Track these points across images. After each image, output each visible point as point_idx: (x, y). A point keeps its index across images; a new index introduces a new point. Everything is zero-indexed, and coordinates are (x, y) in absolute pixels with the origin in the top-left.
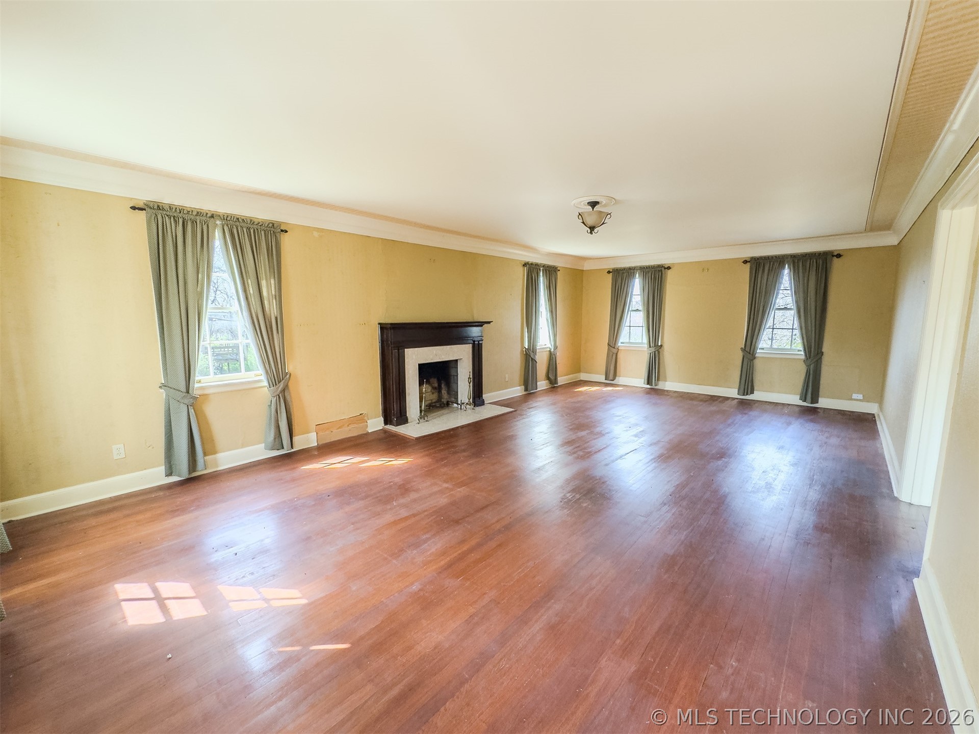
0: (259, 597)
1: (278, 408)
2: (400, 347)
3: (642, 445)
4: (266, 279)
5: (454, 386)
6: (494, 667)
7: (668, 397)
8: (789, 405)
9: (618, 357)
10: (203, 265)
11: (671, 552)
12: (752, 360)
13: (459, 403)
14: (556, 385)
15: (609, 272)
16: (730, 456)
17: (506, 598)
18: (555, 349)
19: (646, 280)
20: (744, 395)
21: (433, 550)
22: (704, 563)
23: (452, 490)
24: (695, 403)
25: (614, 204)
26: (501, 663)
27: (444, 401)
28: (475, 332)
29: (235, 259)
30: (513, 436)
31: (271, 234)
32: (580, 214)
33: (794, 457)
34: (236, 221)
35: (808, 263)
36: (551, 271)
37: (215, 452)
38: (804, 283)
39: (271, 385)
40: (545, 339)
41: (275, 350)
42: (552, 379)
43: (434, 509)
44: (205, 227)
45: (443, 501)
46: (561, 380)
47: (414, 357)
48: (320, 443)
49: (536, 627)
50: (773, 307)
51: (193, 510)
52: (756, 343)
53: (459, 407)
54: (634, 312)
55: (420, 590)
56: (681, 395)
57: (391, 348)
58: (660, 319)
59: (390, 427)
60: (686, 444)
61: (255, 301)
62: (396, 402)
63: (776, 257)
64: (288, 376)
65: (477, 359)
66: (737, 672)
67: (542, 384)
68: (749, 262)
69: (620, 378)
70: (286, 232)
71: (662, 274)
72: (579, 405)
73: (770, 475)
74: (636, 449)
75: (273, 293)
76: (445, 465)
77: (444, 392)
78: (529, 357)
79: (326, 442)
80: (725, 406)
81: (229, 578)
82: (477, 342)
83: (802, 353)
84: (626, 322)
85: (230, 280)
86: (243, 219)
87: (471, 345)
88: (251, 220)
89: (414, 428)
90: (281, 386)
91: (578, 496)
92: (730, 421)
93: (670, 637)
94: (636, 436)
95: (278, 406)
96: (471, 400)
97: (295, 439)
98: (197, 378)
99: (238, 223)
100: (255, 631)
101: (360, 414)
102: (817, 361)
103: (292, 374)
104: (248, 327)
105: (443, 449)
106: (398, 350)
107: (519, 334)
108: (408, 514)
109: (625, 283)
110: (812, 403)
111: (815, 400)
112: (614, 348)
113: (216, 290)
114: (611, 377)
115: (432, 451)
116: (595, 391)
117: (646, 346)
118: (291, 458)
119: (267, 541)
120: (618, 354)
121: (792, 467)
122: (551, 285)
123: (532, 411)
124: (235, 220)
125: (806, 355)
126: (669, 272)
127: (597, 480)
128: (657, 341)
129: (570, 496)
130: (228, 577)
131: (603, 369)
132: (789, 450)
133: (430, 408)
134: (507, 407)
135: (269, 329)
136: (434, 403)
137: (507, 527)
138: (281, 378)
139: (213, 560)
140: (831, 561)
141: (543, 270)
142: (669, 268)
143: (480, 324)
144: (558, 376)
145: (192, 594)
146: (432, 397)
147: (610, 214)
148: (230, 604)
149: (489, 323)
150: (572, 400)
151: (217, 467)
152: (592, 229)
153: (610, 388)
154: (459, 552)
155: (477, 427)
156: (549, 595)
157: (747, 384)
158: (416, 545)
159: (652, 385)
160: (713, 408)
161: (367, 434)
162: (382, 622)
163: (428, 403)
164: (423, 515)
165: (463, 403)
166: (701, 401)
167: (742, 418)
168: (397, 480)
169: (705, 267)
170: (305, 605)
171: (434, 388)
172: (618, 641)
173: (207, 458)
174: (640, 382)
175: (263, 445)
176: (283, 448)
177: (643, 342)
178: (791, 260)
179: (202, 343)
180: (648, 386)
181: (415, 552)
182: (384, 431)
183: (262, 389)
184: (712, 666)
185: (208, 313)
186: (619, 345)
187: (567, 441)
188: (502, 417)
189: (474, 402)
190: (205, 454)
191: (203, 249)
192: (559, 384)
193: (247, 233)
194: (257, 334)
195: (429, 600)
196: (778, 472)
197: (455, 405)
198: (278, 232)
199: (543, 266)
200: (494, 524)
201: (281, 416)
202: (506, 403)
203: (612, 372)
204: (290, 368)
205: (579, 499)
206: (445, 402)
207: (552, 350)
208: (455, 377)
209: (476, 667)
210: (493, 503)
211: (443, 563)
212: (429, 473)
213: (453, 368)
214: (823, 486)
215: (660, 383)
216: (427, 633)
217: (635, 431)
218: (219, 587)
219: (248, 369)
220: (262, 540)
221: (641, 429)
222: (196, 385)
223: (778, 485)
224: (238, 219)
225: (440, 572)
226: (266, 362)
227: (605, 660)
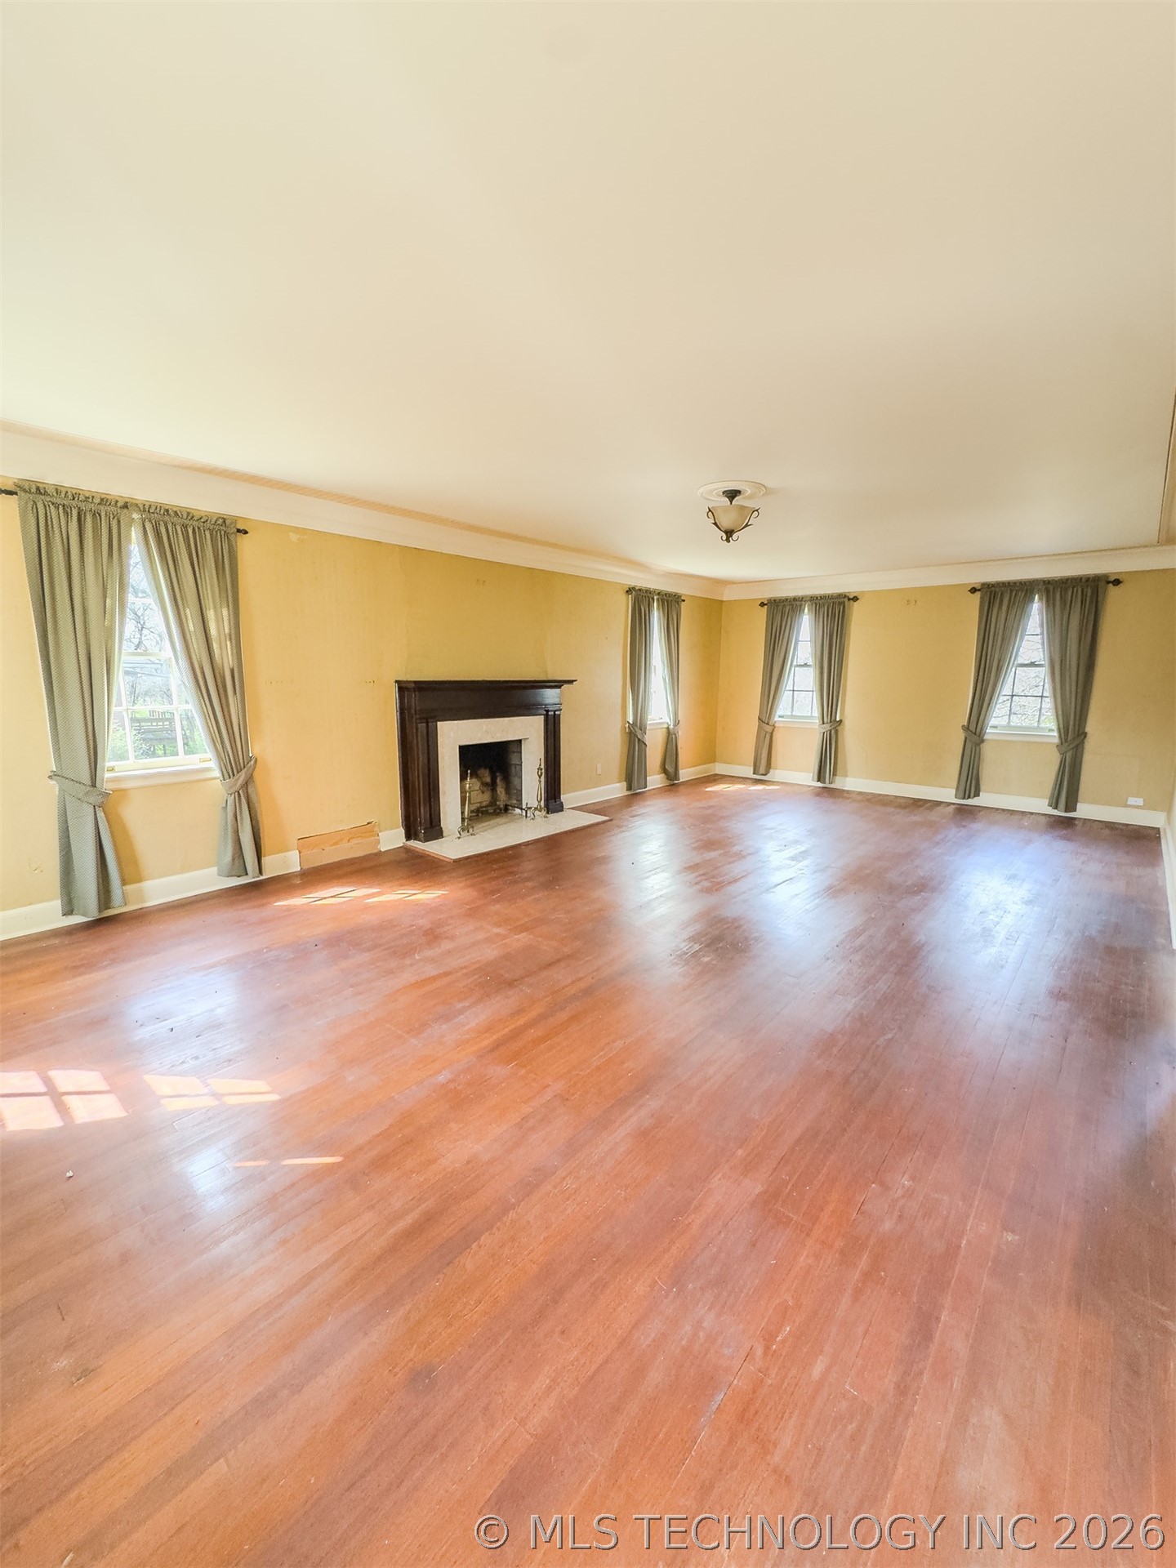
0: (206, 1091)
1: (238, 812)
2: (431, 717)
3: (802, 872)
4: (215, 611)
5: (515, 781)
6: (555, 1187)
7: (848, 801)
8: (1032, 813)
9: (774, 738)
10: (114, 584)
11: (830, 1028)
12: (979, 744)
13: (524, 807)
14: (676, 782)
15: (762, 604)
16: (934, 890)
17: (579, 1093)
18: (674, 726)
19: (819, 618)
20: (964, 798)
21: (473, 1024)
22: (878, 1043)
23: (505, 937)
24: (890, 810)
25: (763, 495)
26: (565, 1183)
27: (501, 804)
28: (550, 696)
29: (164, 575)
30: (604, 858)
31: (221, 535)
32: (710, 510)
33: (1030, 890)
34: (164, 515)
35: (1070, 593)
36: (671, 602)
37: (139, 879)
38: (1062, 624)
39: (226, 776)
40: (660, 710)
41: (231, 722)
42: (670, 772)
43: (477, 966)
44: (114, 523)
45: (491, 953)
46: (685, 774)
47: (452, 734)
48: (306, 867)
49: (620, 1135)
50: (1014, 663)
51: (107, 966)
52: (984, 720)
53: (524, 814)
54: (801, 669)
55: (452, 1081)
56: (869, 797)
57: (416, 719)
58: (840, 681)
59: (414, 844)
60: (868, 871)
61: (197, 644)
62: (424, 803)
63: (1021, 583)
64: (252, 762)
65: (551, 741)
66: (909, 1194)
67: (655, 780)
68: (979, 590)
69: (777, 771)
70: (246, 532)
71: (844, 607)
72: (709, 811)
73: (991, 917)
74: (791, 879)
75: (227, 631)
76: (497, 901)
77: (500, 790)
78: (634, 738)
79: (316, 865)
80: (934, 815)
81: (161, 1063)
82: (552, 713)
83: (1055, 734)
84: (788, 684)
85: (155, 607)
86: (176, 512)
87: (543, 717)
88: (188, 513)
89: (452, 845)
90: (242, 779)
91: (697, 947)
92: (939, 837)
93: (816, 1146)
94: (793, 858)
95: (238, 807)
96: (542, 803)
97: (265, 860)
98: (108, 764)
99: (167, 518)
100: (200, 1139)
101: (368, 823)
102: (1077, 746)
103: (258, 758)
104: (187, 684)
105: (497, 877)
106: (427, 723)
107: (620, 700)
108: (436, 973)
109: (787, 621)
110: (1066, 812)
111: (1071, 806)
112: (768, 724)
113: (143, 628)
114: (762, 770)
115: (475, 880)
116: (735, 792)
117: (817, 721)
118: (259, 889)
119: (220, 1011)
120: (774, 733)
121: (1024, 906)
122: (671, 625)
123: (637, 821)
124: (162, 512)
125: (1060, 737)
126: (856, 607)
127: (728, 923)
128: (833, 713)
129: (685, 946)
130: (159, 1062)
131: (750, 757)
132: (1024, 880)
133: (477, 815)
134: (599, 814)
135: (221, 691)
136: (486, 807)
137: (588, 992)
138: (242, 764)
139: (137, 1038)
140: (1066, 1041)
141: (658, 600)
142: (855, 599)
143: (558, 684)
144: (680, 767)
145: (104, 1087)
146: (481, 798)
147: (757, 510)
148: (163, 1101)
149: (570, 682)
150: (703, 804)
151: (144, 902)
152: (729, 533)
153: (760, 787)
154: (513, 1027)
155: (552, 844)
156: (643, 1087)
157: (970, 783)
158: (446, 1018)
159: (824, 783)
160: (916, 818)
161: (379, 854)
162: (391, 1126)
163: (474, 807)
164: (459, 974)
165: (530, 808)
166: (897, 807)
167: (959, 832)
168: (421, 922)
169: (911, 598)
170: (275, 1103)
171: (484, 784)
172: (740, 1152)
173: (128, 888)
174: (806, 777)
175: (216, 868)
176: (247, 874)
177: (813, 715)
178: (1043, 589)
179: (114, 709)
180: (819, 784)
181: (444, 1027)
182: (406, 850)
183: (212, 781)
184: (873, 1185)
185: (122, 665)
186: (776, 719)
187: (687, 865)
188: (589, 829)
189: (547, 806)
190: (124, 882)
191: (112, 558)
192: (681, 781)
193: (183, 534)
194: (202, 693)
195: (462, 1096)
196: (1002, 913)
197: (518, 811)
198: (233, 533)
199: (659, 594)
200: (567, 986)
201: (242, 823)
202: (598, 807)
203: (764, 763)
204: (255, 750)
205: (700, 950)
206: (502, 806)
207: (671, 727)
208: (518, 767)
209: (528, 1187)
210: (569, 957)
211: (485, 1043)
212: (473, 912)
213: (514, 753)
214: (1069, 933)
215: (838, 779)
216: (458, 1141)
217: (792, 852)
218: (147, 1078)
219: (189, 750)
220: (213, 1010)
221: (803, 849)
222: (107, 775)
223: (1001, 933)
224: (167, 511)
225: (482, 1056)
226: (217, 740)
227: (716, 1179)
